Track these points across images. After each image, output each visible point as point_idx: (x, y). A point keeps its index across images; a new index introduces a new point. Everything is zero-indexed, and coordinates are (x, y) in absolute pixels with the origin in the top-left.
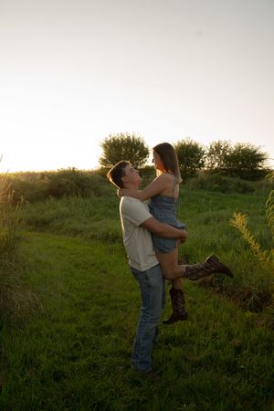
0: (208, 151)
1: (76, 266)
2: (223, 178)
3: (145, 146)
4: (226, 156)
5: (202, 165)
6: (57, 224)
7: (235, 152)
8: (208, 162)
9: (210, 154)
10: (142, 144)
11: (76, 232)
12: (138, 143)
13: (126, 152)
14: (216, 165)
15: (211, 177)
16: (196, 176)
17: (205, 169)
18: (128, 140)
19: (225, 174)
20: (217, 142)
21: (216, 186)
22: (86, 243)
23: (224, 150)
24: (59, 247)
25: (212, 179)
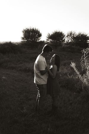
0: (66, 35)
1: (16, 80)
2: (73, 46)
3: (40, 32)
4: (74, 37)
5: (64, 41)
6: (4, 65)
7: (78, 35)
8: (67, 39)
9: (67, 36)
10: (39, 31)
11: (13, 68)
12: (37, 31)
13: (32, 34)
14: (70, 41)
15: (67, 46)
16: (61, 45)
17: (65, 42)
18: (33, 29)
19: (74, 45)
20: (71, 31)
21: (69, 50)
22: (18, 72)
23: (73, 35)
24: (7, 74)
25: (68, 47)
